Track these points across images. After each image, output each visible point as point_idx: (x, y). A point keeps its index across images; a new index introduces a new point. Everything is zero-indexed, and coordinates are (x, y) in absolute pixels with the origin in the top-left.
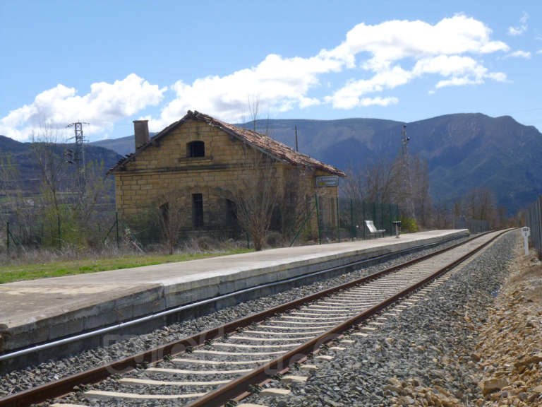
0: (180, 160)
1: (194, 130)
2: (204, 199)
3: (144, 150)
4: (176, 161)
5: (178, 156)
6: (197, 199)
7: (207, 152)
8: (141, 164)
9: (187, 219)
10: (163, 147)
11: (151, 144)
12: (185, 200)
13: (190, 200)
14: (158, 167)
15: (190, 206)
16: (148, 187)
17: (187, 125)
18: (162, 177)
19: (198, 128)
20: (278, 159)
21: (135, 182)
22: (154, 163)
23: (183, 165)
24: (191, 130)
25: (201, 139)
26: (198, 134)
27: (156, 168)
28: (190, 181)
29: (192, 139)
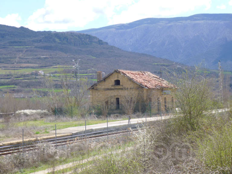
0: (112, 86)
1: (117, 76)
2: (120, 100)
3: (100, 82)
4: (111, 86)
5: (111, 85)
6: (118, 99)
7: (121, 84)
8: (99, 87)
9: (114, 106)
10: (106, 82)
11: (102, 81)
12: (114, 100)
13: (115, 100)
14: (105, 88)
15: (115, 102)
16: (101, 95)
17: (114, 74)
18: (106, 92)
19: (118, 75)
20: (144, 87)
21: (97, 93)
22: (103, 87)
23: (113, 88)
24: (116, 76)
25: (119, 79)
26: (118, 77)
27: (104, 89)
28: (115, 93)
29: (116, 79)
